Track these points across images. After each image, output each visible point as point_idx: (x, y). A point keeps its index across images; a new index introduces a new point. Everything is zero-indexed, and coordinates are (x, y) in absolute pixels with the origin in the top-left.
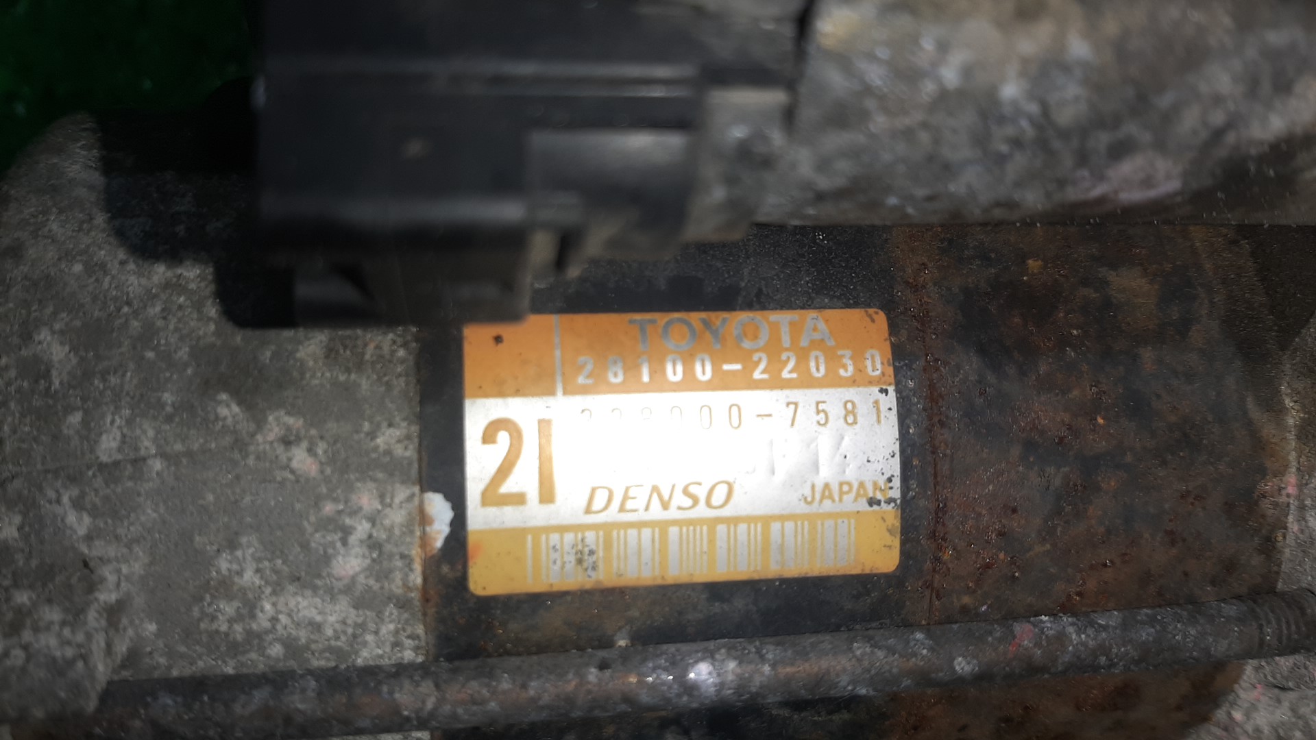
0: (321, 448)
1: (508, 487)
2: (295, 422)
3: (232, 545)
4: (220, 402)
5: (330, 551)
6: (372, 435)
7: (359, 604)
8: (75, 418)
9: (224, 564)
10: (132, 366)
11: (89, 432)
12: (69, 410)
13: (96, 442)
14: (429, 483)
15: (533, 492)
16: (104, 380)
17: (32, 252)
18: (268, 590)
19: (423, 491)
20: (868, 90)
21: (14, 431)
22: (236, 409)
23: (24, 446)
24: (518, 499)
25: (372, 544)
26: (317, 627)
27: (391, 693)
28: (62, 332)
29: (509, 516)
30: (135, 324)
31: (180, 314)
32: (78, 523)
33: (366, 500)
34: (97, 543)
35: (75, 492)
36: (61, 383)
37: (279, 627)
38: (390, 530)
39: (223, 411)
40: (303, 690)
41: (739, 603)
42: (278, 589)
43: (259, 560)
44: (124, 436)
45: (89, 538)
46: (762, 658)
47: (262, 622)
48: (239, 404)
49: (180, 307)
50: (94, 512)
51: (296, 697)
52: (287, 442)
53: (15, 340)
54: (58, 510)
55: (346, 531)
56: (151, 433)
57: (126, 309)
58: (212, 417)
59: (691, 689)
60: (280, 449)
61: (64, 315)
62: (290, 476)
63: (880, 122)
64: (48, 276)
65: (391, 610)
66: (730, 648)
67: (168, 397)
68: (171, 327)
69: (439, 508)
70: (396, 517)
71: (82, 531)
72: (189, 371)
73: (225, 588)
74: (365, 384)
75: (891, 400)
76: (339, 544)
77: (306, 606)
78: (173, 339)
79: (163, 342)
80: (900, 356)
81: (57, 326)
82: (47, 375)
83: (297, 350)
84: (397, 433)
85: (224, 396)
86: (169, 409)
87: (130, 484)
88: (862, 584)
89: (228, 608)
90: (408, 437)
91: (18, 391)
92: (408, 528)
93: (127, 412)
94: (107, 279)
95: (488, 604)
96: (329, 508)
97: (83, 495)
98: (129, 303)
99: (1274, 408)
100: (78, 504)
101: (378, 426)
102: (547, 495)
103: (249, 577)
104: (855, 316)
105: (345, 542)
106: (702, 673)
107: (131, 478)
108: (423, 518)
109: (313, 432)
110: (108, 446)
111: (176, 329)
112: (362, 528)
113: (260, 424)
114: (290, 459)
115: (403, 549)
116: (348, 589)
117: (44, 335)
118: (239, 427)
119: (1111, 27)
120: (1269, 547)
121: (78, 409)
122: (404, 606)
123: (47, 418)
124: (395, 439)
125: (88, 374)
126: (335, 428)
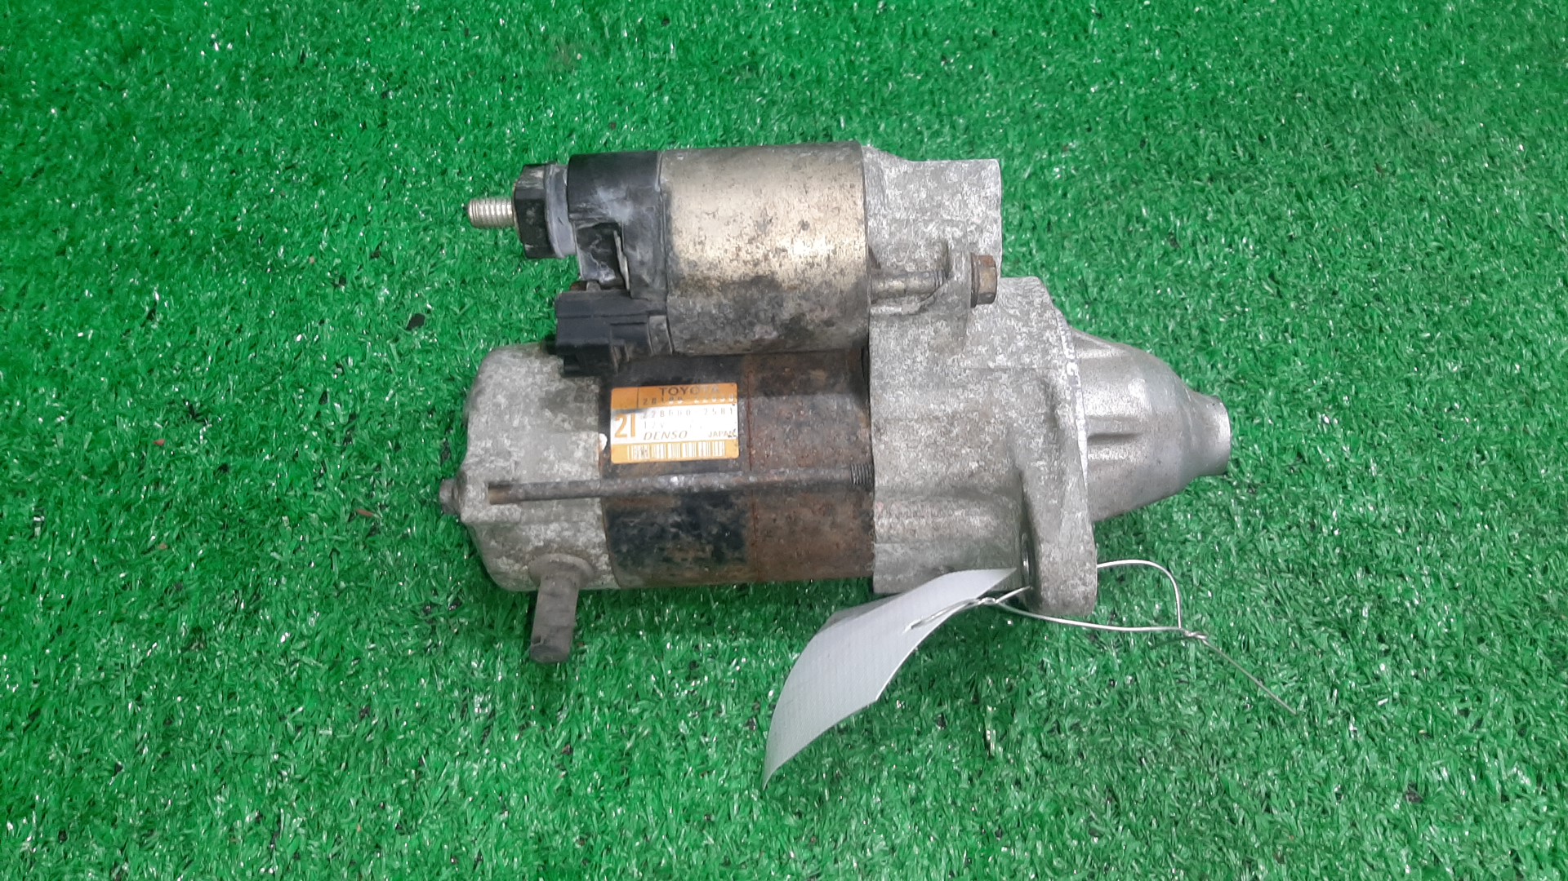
0: (572, 423)
1: (622, 432)
2: (565, 416)
3: (548, 449)
4: (546, 412)
5: (574, 451)
6: (586, 419)
7: (581, 466)
8: (508, 416)
9: (545, 454)
10: (523, 403)
11: (511, 419)
12: (506, 414)
13: (513, 422)
14: (601, 432)
15: (629, 434)
16: (516, 407)
17: (495, 377)
18: (557, 462)
19: (599, 434)
20: (681, 314)
21: (492, 420)
23: (494, 423)
24: (625, 436)
25: (585, 448)
26: (570, 473)
27: (590, 487)
29: (622, 441)
30: (524, 393)
31: (536, 391)
32: (507, 443)
33: (584, 436)
36: (504, 408)
37: (559, 472)
38: (590, 445)
41: (691, 467)
42: (559, 461)
43: (556, 453)
44: (520, 420)
46: (693, 478)
47: (555, 471)
48: (551, 412)
49: (536, 389)
53: (491, 397)
55: (578, 446)
56: (528, 419)
58: (544, 415)
59: (671, 484)
61: (505, 392)
63: (688, 321)
65: (590, 468)
66: (684, 476)
67: (532, 411)
69: (603, 438)
70: (592, 441)
72: (538, 404)
73: (545, 460)
74: (584, 406)
75: (735, 408)
76: (577, 450)
77: (567, 466)
78: (534, 396)
79: (531, 398)
80: (739, 396)
81: (503, 395)
82: (500, 406)
84: (593, 418)
85: (547, 410)
86: (532, 414)
87: (523, 433)
88: (725, 461)
89: (546, 466)
90: (596, 419)
91: (493, 410)
92: (595, 444)
93: (521, 414)
95: (616, 466)
96: (574, 439)
100: (508, 437)
101: (588, 416)
102: (633, 434)
103: (552, 458)
104: (727, 386)
106: (675, 479)
107: (523, 431)
108: (599, 441)
109: (570, 418)
110: (516, 423)
111: (535, 394)
112: (582, 444)
113: (556, 416)
115: (593, 450)
116: (579, 460)
117: (499, 396)
118: (551, 418)
119: (730, 296)
121: (509, 414)
122: (593, 466)
123: (500, 416)
124: (592, 420)
125: (511, 405)
126: (576, 418)
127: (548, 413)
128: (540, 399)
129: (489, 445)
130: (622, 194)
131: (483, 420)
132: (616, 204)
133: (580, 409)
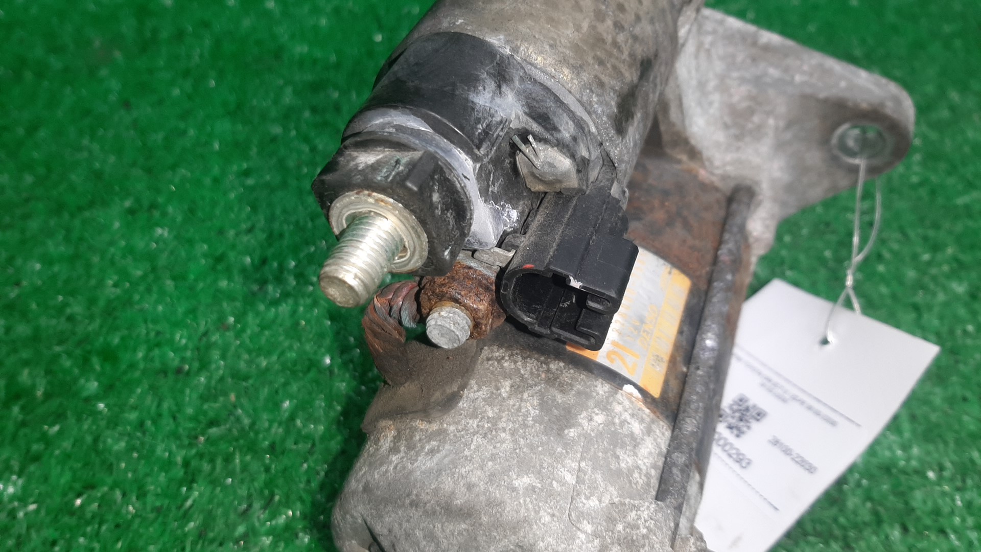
0: (596, 410)
1: (630, 365)
2: (584, 414)
3: (618, 458)
4: (568, 434)
5: (630, 430)
6: (598, 394)
7: (649, 434)
8: (555, 484)
9: (623, 465)
10: (542, 457)
11: (562, 483)
12: (551, 484)
13: (566, 481)
14: (620, 387)
15: (635, 359)
16: (544, 468)
18: (636, 458)
19: (622, 390)
21: (552, 508)
22: (572, 430)
23: (558, 507)
24: (635, 364)
25: (632, 416)
26: (650, 453)
27: (687, 431)
28: (518, 476)
29: (639, 370)
30: (525, 450)
31: (527, 434)
32: (594, 502)
33: (618, 408)
34: (603, 499)
35: (583, 497)
36: (539, 483)
37: (647, 464)
38: (630, 408)
39: (572, 434)
40: (678, 457)
41: (685, 329)
42: (635, 455)
43: (625, 453)
44: (568, 471)
45: (600, 501)
46: (710, 326)
48: (571, 428)
49: (524, 432)
50: (592, 494)
51: (680, 460)
52: (591, 420)
53: (514, 494)
54: (587, 506)
55: (625, 421)
56: (570, 461)
57: (517, 451)
58: (572, 439)
60: (593, 423)
61: (511, 473)
62: (603, 425)
64: (489, 476)
65: (654, 427)
66: (703, 333)
67: (559, 449)
68: (532, 438)
69: (628, 388)
70: (627, 403)
71: (597, 502)
72: (552, 438)
73: (630, 472)
74: (578, 387)
76: (629, 426)
77: (644, 451)
78: (537, 439)
79: (537, 443)
81: (515, 477)
82: (534, 488)
83: (558, 402)
84: (600, 386)
85: (566, 431)
86: (564, 451)
87: (587, 477)
89: (636, 475)
90: (602, 384)
91: (536, 500)
92: (632, 403)
93: (559, 466)
94: (501, 454)
96: (617, 421)
97: (585, 495)
98: (516, 449)
99: (679, 162)
100: (587, 498)
101: (596, 390)
103: (630, 461)
105: (629, 423)
107: (585, 475)
108: (630, 395)
109: (590, 410)
111: (533, 437)
112: (626, 416)
113: (580, 425)
114: (597, 422)
115: (637, 408)
117: (516, 483)
118: (579, 432)
120: (716, 189)
121: (552, 481)
122: (653, 421)
123: (551, 494)
124: (602, 388)
125: (539, 473)
126: (591, 403)
127: (572, 433)
128: (545, 433)
129: (589, 528)
130: (491, 85)
131: (547, 519)
132: (498, 100)
133: (579, 393)
